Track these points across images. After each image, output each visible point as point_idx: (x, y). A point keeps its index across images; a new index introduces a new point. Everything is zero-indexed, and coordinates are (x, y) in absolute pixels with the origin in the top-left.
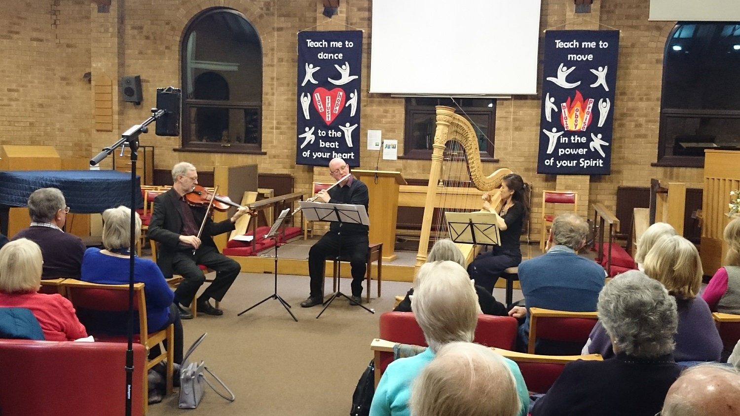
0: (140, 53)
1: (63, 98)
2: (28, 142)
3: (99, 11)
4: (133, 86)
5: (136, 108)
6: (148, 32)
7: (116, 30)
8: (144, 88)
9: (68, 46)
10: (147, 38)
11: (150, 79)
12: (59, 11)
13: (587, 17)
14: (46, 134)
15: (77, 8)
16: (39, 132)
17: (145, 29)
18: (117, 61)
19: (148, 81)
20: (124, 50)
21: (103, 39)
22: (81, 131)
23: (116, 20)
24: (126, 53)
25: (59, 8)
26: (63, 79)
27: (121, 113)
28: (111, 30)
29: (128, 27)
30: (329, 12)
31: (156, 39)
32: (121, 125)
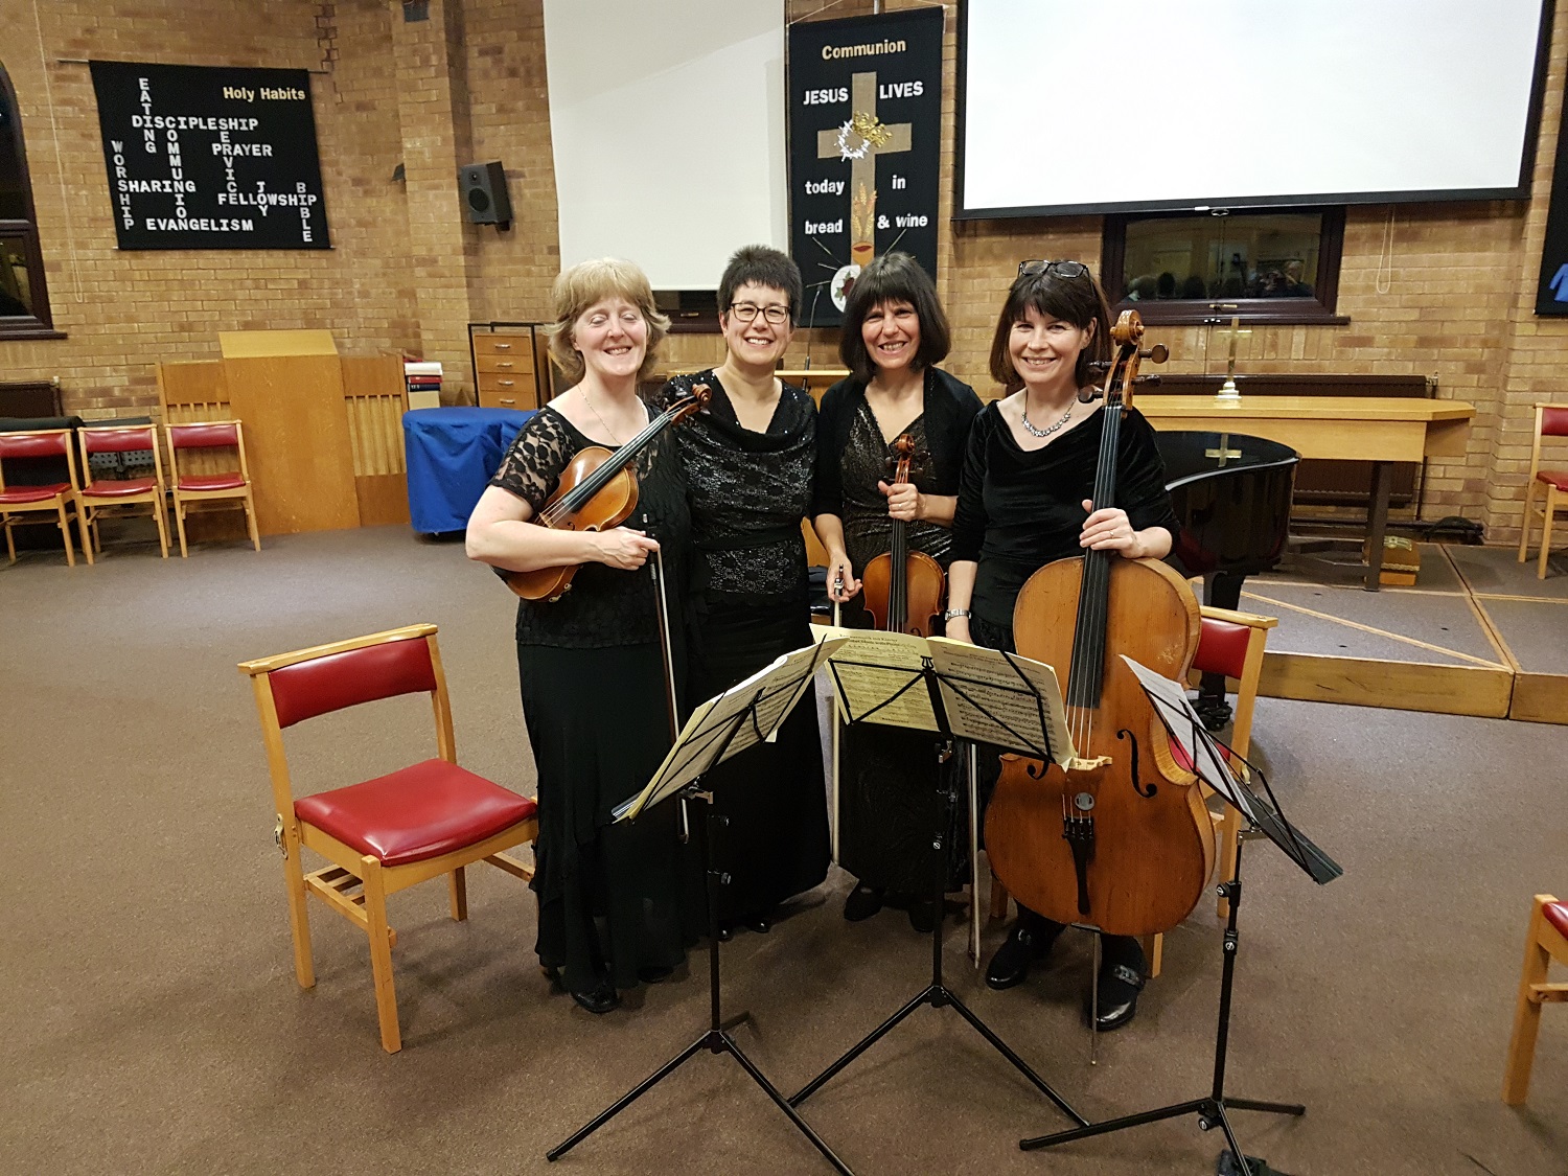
0: (501, 110)
1: (361, 223)
2: (299, 323)
3: (407, 19)
4: (485, 186)
5: (501, 239)
6: (513, 60)
7: (445, 60)
8: (513, 191)
9: (361, 107)
10: (513, 73)
11: (526, 170)
12: (335, 29)
14: (335, 304)
15: (368, 18)
16: (320, 301)
17: (506, 49)
18: (452, 132)
19: (521, 175)
20: (467, 105)
21: (420, 82)
22: (401, 293)
23: (443, 36)
24: (472, 112)
25: (334, 22)
26: (357, 182)
27: (472, 250)
28: (434, 60)
29: (473, 52)
31: (531, 73)
32: (472, 277)
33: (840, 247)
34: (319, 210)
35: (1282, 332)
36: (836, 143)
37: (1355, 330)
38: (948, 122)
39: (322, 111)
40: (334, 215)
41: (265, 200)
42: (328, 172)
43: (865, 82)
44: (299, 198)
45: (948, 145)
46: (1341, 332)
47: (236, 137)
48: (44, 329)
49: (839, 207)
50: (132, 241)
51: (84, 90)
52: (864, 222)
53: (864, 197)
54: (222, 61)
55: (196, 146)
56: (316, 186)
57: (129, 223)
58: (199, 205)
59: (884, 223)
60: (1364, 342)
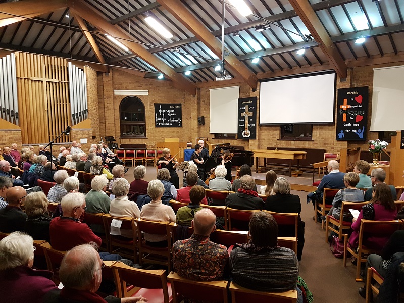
0: (204, 109)
1: (186, 124)
3: (193, 97)
4: (201, 120)
5: (203, 126)
7: (197, 103)
8: (205, 120)
9: (187, 108)
10: (206, 104)
13: (345, 83)
14: (182, 135)
15: (189, 97)
16: (180, 134)
17: (206, 101)
18: (197, 112)
19: (206, 118)
20: (200, 108)
21: (194, 106)
22: (190, 133)
23: (197, 99)
25: (185, 97)
26: (186, 118)
27: (199, 128)
29: (201, 101)
30: (254, 91)
31: (208, 104)
32: (199, 132)
33: (244, 129)
34: (181, 122)
35: (305, 142)
36: (244, 114)
37: (315, 142)
38: (258, 112)
39: (183, 109)
40: (183, 123)
41: (174, 121)
42: (183, 117)
43: (247, 106)
44: (179, 121)
45: (258, 115)
46: (313, 142)
47: (171, 112)
48: (145, 137)
49: (244, 123)
50: (157, 126)
51: (153, 107)
52: (247, 125)
53: (247, 122)
54: (170, 103)
55: (166, 114)
56: (181, 119)
57: (157, 124)
58: (166, 122)
59: (249, 125)
60: (316, 144)
